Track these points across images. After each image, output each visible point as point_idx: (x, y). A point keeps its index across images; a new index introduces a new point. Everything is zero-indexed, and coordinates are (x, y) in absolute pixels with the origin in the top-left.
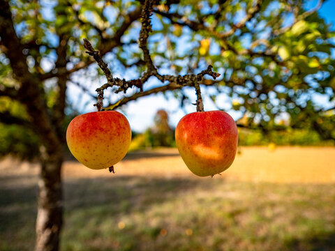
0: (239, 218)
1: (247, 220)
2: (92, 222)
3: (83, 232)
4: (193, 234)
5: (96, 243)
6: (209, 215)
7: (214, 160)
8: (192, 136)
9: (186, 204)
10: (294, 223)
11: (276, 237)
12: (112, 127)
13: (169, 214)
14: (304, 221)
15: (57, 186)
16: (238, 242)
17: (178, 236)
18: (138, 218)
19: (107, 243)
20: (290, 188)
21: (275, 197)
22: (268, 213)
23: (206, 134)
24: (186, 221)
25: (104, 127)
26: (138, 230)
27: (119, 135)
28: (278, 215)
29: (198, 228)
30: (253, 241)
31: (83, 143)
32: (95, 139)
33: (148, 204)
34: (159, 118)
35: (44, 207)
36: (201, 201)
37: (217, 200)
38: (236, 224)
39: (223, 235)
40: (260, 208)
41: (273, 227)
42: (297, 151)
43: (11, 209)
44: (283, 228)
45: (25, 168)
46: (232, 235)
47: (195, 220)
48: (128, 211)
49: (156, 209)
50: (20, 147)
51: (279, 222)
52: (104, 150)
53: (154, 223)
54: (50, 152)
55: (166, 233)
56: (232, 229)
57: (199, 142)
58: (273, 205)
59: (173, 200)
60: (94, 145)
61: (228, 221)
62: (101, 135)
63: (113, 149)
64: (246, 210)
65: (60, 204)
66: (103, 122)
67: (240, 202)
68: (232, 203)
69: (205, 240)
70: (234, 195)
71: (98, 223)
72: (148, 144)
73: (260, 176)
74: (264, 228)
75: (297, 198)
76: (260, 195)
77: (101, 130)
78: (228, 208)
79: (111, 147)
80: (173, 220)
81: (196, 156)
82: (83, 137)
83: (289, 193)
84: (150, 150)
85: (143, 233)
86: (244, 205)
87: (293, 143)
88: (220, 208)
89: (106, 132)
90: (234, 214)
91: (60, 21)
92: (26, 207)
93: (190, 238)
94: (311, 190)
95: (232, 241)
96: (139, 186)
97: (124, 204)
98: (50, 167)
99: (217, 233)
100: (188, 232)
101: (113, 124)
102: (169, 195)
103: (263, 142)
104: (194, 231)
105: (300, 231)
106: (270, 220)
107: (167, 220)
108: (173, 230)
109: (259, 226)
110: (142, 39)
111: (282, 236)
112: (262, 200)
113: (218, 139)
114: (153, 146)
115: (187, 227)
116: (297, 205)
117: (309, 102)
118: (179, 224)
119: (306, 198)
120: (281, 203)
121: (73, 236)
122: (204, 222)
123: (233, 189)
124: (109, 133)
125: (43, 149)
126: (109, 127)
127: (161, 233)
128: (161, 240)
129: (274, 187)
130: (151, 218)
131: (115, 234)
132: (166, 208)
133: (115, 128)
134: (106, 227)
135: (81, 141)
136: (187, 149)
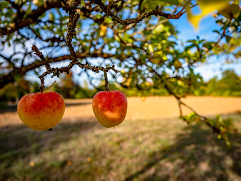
0: (123, 144)
1: (128, 145)
4: (92, 160)
6: (104, 145)
7: (116, 119)
10: (154, 143)
11: (144, 152)
12: (54, 104)
13: (74, 149)
14: (159, 141)
16: (122, 160)
17: (81, 164)
20: (152, 122)
21: (144, 129)
22: (140, 139)
23: (112, 106)
24: (86, 153)
25: (50, 104)
26: (48, 165)
27: (59, 108)
29: (95, 155)
30: (131, 158)
31: (35, 116)
32: (44, 113)
36: (97, 136)
37: (109, 134)
38: (121, 148)
39: (113, 157)
40: (135, 136)
41: (143, 147)
42: (157, 99)
44: (148, 147)
46: (118, 156)
47: (93, 150)
49: (63, 146)
51: (146, 143)
52: (50, 119)
53: (61, 158)
55: (71, 163)
56: (118, 152)
57: (107, 110)
58: (143, 133)
59: (77, 138)
60: (43, 116)
61: (117, 147)
62: (47, 110)
64: (128, 139)
66: (49, 101)
67: (124, 134)
68: (118, 135)
69: (100, 163)
70: (120, 130)
73: (136, 116)
74: (138, 148)
75: (156, 128)
76: (136, 128)
77: (48, 106)
78: (116, 139)
79: (54, 117)
80: (77, 153)
82: (35, 112)
83: (152, 125)
85: (52, 166)
86: (126, 136)
87: (155, 94)
88: (110, 140)
89: (51, 107)
90: (120, 142)
93: (90, 163)
94: (163, 122)
95: (118, 160)
99: (109, 157)
100: (89, 159)
101: (55, 102)
102: (74, 135)
104: (92, 158)
106: (141, 143)
107: (72, 153)
109: (135, 148)
110: (68, 40)
111: (148, 151)
112: (137, 131)
115: (87, 156)
117: (164, 72)
118: (81, 155)
119: (160, 127)
120: (148, 132)
122: (100, 150)
124: (53, 108)
126: (53, 104)
127: (68, 164)
129: (143, 122)
130: (60, 153)
132: (72, 144)
133: (56, 104)
135: (33, 115)
136: (100, 114)
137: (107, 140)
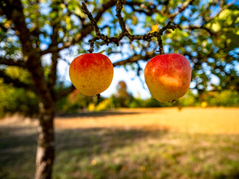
0: (179, 159)
1: (186, 160)
2: (74, 159)
3: (67, 167)
4: (146, 170)
5: (77, 174)
6: (157, 156)
8: (159, 70)
9: (140, 149)
10: (222, 163)
11: (208, 173)
12: (102, 62)
13: (128, 155)
14: (230, 162)
15: (50, 131)
16: (179, 176)
17: (135, 171)
18: (106, 158)
19: (84, 175)
20: (218, 138)
21: (206, 144)
22: (202, 155)
23: (169, 68)
24: (140, 160)
25: (97, 62)
26: (106, 166)
27: (107, 68)
28: (209, 157)
29: (149, 165)
30: (191, 176)
31: (82, 73)
33: (112, 148)
34: (120, 87)
35: (42, 146)
36: (151, 146)
37: (162, 146)
38: (178, 163)
39: (168, 171)
40: (195, 152)
41: (206, 166)
43: (19, 150)
44: (214, 167)
45: (27, 122)
46: (175, 171)
47: (147, 160)
48: (99, 153)
49: (119, 151)
50: (24, 107)
52: (97, 79)
53: (117, 161)
54: (46, 107)
55: (126, 168)
56: (174, 167)
57: (164, 74)
58: (205, 150)
59: (131, 145)
60: (90, 74)
61: (171, 161)
62: (95, 67)
63: (103, 78)
64: (185, 153)
65: (52, 144)
66: (96, 59)
67: (180, 147)
68: (174, 148)
69: (155, 174)
70: (176, 142)
71: (78, 161)
72: (112, 105)
73: (195, 129)
74: (199, 166)
75: (223, 145)
76: (195, 142)
77: (95, 64)
78: (171, 152)
79: (101, 77)
80: (131, 159)
81: (162, 84)
82: (82, 68)
83: (217, 141)
84: (113, 110)
85: (109, 168)
86: (183, 150)
88: (165, 151)
89: (98, 65)
90: (176, 156)
91: (53, 15)
92: (28, 148)
93: (144, 172)
94: (233, 139)
95: (175, 175)
96: (106, 135)
97: (96, 147)
98: (46, 118)
99: (164, 170)
100: (142, 168)
101: (103, 60)
102: (128, 141)
103: (196, 104)
104: (146, 168)
105: (226, 169)
106: (203, 161)
107: (127, 159)
108: (131, 166)
109: (195, 165)
111: (212, 172)
112: (196, 146)
113: (178, 71)
114: (116, 107)
115: (141, 164)
116: (223, 150)
118: (135, 163)
119: (230, 145)
120: (211, 148)
121: (61, 169)
122: (154, 161)
123: (175, 138)
124: (100, 66)
125: (41, 105)
126: (100, 62)
127: (123, 168)
128: (122, 173)
129: (205, 136)
130: (115, 158)
131: (90, 168)
132: (126, 150)
133: (104, 63)
134: (83, 163)
136: (154, 80)
137: (161, 151)
